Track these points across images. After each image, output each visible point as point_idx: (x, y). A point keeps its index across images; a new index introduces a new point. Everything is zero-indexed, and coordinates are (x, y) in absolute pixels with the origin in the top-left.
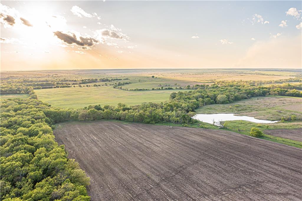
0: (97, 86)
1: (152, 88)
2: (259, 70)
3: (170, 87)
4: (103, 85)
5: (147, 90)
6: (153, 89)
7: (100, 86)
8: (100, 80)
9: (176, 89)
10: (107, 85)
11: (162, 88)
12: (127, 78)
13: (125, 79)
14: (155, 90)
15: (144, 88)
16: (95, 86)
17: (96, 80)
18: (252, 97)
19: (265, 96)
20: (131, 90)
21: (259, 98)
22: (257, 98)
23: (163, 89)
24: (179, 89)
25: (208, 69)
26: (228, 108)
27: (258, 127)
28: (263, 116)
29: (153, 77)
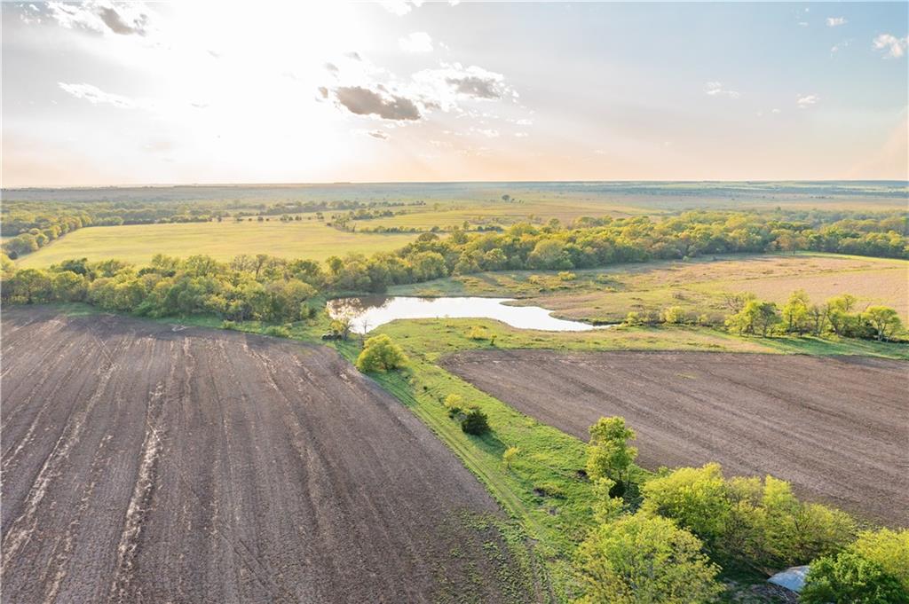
0: (291, 219)
3: (495, 225)
4: (308, 219)
5: (413, 231)
6: (434, 230)
7: (300, 219)
8: (333, 204)
10: (322, 218)
11: (466, 226)
12: (421, 202)
13: (414, 204)
14: (442, 231)
15: (407, 227)
20: (362, 231)
23: (470, 228)
26: (528, 281)
27: (470, 339)
28: (593, 309)
29: (506, 198)
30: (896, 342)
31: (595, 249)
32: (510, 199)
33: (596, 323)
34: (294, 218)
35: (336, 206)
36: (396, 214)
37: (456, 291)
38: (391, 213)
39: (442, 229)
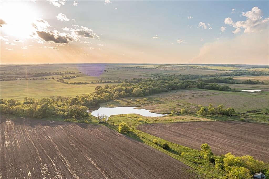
0: (44, 79)
1: (92, 81)
2: (209, 65)
3: (109, 81)
4: (50, 79)
5: (86, 83)
6: (92, 83)
7: (47, 79)
8: (53, 73)
9: (115, 82)
10: (54, 78)
11: (101, 81)
12: (80, 72)
13: (78, 73)
14: (94, 83)
15: (83, 82)
16: (42, 79)
17: (50, 73)
18: (172, 90)
19: (186, 89)
20: (70, 83)
21: (177, 91)
22: (175, 91)
23: (103, 82)
24: (118, 82)
25: (165, 64)
26: (136, 101)
27: (138, 121)
28: (159, 109)
29: (105, 71)
30: (234, 116)
31: (149, 91)
32: (107, 71)
33: (164, 114)
34: (45, 79)
35: (54, 74)
36: (76, 77)
37: (119, 105)
38: (75, 76)
39: (95, 82)
